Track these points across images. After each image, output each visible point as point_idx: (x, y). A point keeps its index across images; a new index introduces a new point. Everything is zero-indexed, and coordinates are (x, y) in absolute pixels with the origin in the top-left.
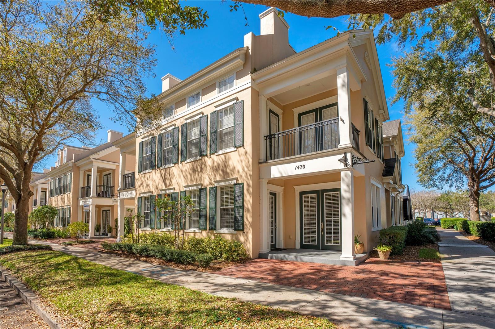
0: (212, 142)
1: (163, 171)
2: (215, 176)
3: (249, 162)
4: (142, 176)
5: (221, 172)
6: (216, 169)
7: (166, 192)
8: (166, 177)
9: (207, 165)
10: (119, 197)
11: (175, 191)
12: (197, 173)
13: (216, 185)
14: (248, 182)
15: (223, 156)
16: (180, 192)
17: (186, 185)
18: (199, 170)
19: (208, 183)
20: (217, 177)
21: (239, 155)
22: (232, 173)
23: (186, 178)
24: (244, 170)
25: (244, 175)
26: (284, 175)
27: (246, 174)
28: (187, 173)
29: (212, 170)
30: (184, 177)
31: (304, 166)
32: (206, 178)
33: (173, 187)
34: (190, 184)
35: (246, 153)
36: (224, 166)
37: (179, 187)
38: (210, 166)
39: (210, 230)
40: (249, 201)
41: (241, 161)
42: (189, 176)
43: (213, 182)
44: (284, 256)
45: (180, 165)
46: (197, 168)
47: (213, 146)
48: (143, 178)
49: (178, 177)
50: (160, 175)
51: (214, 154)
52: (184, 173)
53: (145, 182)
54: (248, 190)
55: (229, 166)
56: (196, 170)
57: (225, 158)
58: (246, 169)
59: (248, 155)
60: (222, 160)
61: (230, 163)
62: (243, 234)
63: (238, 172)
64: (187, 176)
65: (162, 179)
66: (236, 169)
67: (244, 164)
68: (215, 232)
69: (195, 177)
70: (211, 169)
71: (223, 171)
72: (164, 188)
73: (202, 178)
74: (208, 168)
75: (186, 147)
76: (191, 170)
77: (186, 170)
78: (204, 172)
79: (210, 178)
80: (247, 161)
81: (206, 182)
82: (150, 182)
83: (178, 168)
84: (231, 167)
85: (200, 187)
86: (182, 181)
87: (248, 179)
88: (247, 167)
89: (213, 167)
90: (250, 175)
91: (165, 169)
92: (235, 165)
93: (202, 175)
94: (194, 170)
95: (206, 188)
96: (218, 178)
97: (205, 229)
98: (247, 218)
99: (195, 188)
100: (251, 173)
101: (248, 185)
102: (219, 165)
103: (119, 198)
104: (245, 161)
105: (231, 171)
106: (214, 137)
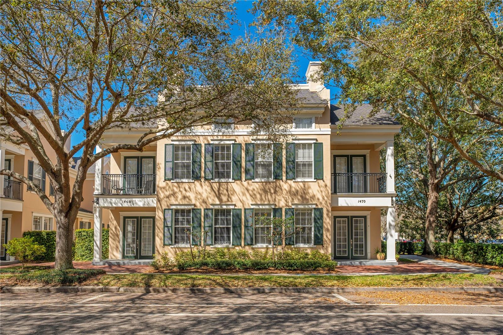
0: (288, 170)
1: (215, 186)
2: (293, 199)
3: (328, 193)
4: (173, 186)
5: (299, 197)
6: (293, 194)
7: (221, 207)
8: (220, 192)
9: (283, 188)
10: (98, 203)
11: (236, 208)
12: (269, 194)
13: (293, 207)
14: (328, 208)
15: (301, 184)
16: (245, 209)
17: (254, 203)
18: (272, 191)
19: (284, 205)
20: (295, 200)
21: (319, 186)
22: (312, 199)
23: (254, 197)
24: (324, 199)
25: (323, 202)
26: (350, 205)
27: (326, 202)
28: (255, 192)
29: (289, 194)
30: (251, 196)
31: (365, 201)
32: (281, 200)
33: (234, 203)
34: (259, 203)
35: (326, 186)
36: (303, 192)
37: (243, 204)
38: (286, 190)
39: (286, 244)
40: (329, 223)
41: (321, 192)
42: (258, 196)
43: (290, 204)
44: (351, 262)
45: (245, 183)
46: (270, 190)
47: (290, 174)
48: (175, 189)
49: (241, 194)
50: (209, 188)
51: (291, 180)
52: (251, 192)
53: (180, 193)
54: (327, 215)
55: (309, 193)
56: (268, 191)
57: (304, 186)
58: (326, 198)
59: (328, 188)
60: (301, 187)
61: (310, 191)
62: (323, 248)
63: (318, 199)
64: (255, 195)
65: (213, 193)
66: (316, 197)
67: (324, 194)
68: (293, 246)
69: (267, 197)
70: (287, 193)
71: (302, 196)
72: (218, 202)
73: (277, 200)
74: (284, 192)
75: (253, 167)
76: (260, 190)
77: (254, 190)
78: (278, 194)
79: (286, 201)
80: (327, 192)
81: (282, 204)
82: (192, 195)
83: (241, 185)
84: (311, 195)
85: (273, 207)
86: (247, 198)
87: (328, 206)
88: (327, 197)
89: (290, 191)
90: (329, 203)
91: (219, 183)
92: (315, 193)
93: (276, 196)
94: (265, 191)
95: (281, 209)
96: (296, 202)
97: (280, 244)
98: (327, 236)
99: (267, 207)
100: (330, 202)
101: (328, 211)
102: (297, 191)
103: (98, 205)
104: (325, 192)
105: (311, 197)
106: (291, 165)
